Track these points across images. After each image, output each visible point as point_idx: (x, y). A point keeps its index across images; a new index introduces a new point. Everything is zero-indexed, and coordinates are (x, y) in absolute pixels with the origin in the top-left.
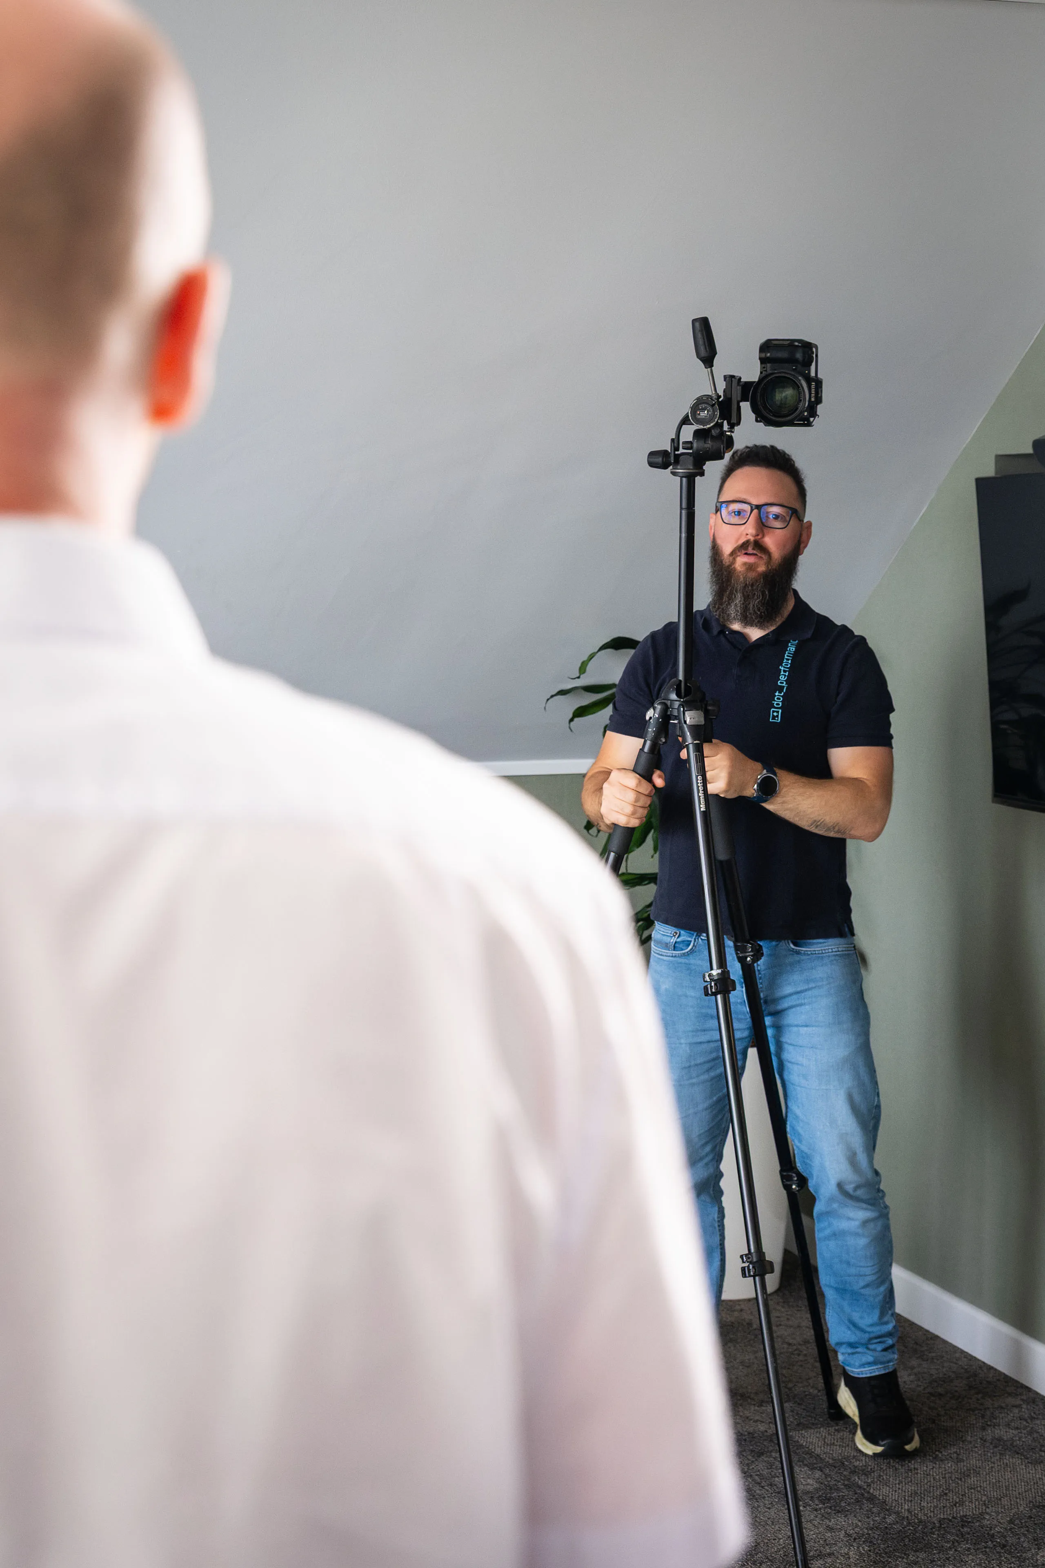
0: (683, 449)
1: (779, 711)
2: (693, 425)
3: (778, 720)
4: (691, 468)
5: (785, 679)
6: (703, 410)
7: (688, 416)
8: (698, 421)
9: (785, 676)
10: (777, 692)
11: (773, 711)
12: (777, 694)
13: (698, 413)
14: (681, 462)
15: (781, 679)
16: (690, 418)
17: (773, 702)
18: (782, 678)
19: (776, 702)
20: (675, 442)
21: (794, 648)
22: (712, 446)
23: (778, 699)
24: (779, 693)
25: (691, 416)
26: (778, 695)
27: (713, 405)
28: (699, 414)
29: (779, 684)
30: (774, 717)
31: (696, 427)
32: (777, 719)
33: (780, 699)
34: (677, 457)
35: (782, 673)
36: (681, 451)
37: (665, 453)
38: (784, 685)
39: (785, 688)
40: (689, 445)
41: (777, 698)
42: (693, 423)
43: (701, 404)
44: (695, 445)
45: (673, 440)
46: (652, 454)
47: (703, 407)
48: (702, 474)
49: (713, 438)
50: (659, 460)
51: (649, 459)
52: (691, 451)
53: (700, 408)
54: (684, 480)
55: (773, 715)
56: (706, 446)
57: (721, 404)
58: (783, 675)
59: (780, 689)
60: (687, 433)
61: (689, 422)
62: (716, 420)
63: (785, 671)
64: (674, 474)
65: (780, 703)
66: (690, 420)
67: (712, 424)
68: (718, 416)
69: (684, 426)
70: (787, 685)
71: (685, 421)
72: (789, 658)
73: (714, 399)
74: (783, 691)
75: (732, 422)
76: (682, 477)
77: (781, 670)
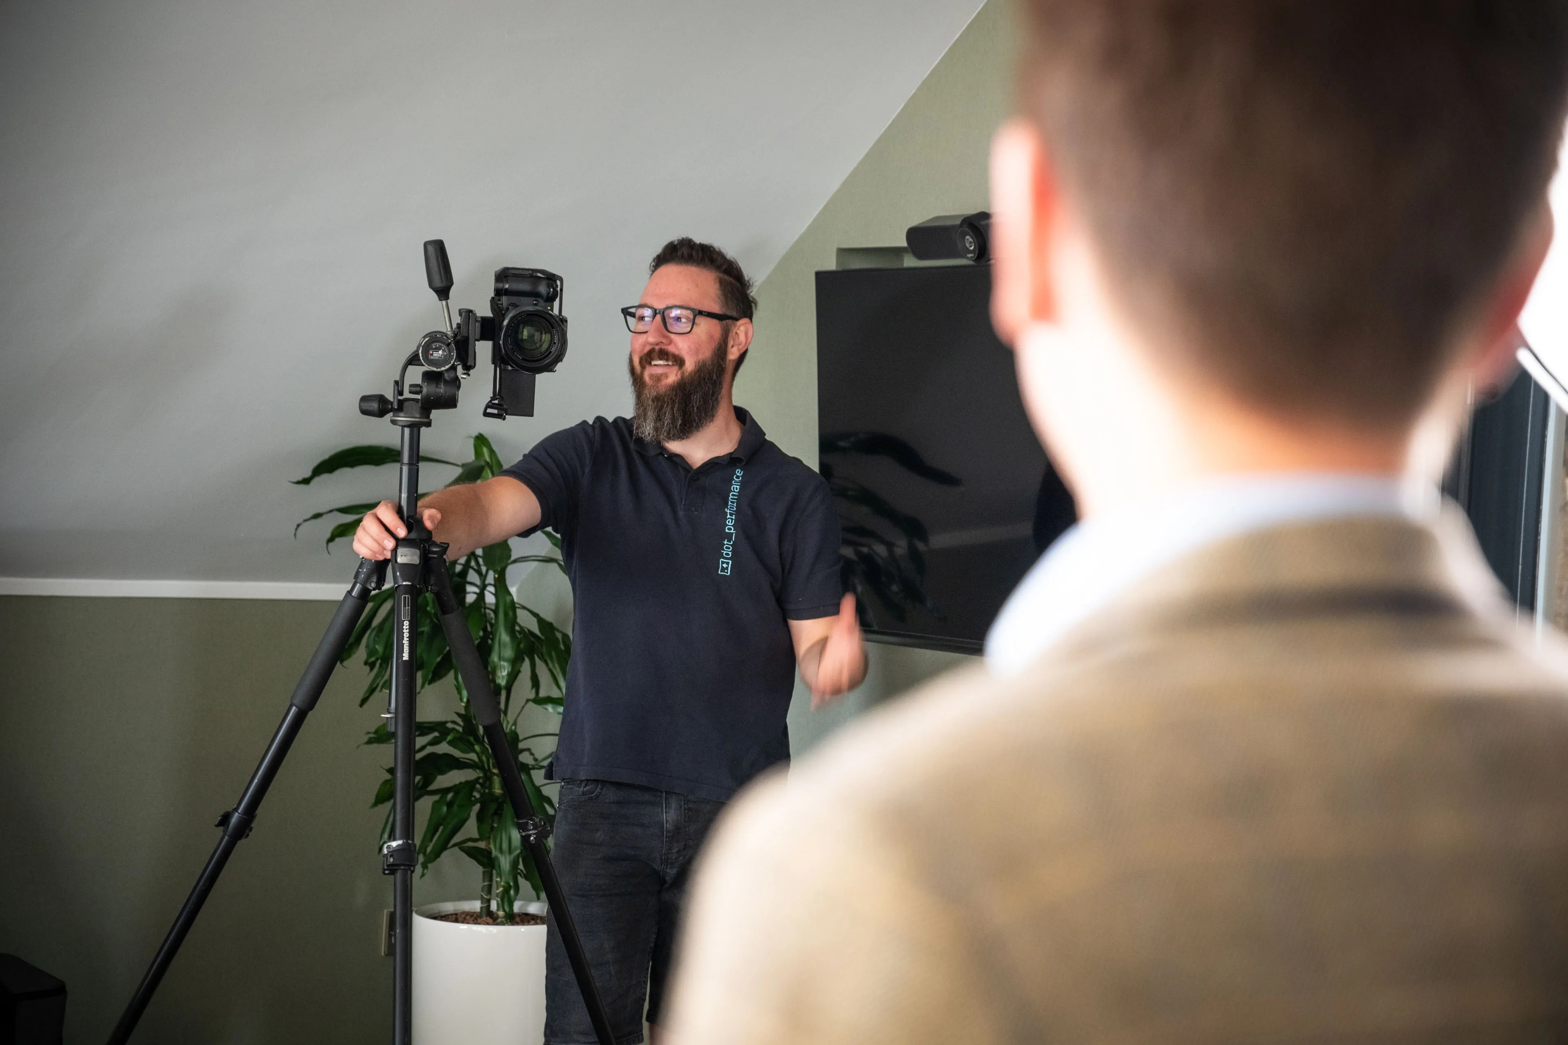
0: (410, 392)
1: (729, 563)
2: (424, 366)
3: (727, 573)
4: (418, 416)
5: (733, 523)
6: (437, 349)
7: (418, 355)
8: (431, 362)
9: (732, 519)
10: (726, 540)
11: (723, 563)
12: (726, 542)
13: (431, 352)
14: (404, 409)
15: (728, 523)
16: (421, 358)
17: (722, 551)
18: (730, 523)
19: (725, 552)
20: (398, 385)
21: (738, 487)
22: (446, 392)
23: (727, 550)
24: (727, 541)
25: (422, 356)
26: (727, 544)
27: (448, 345)
28: (432, 354)
29: (727, 531)
30: (723, 569)
31: (427, 368)
32: (726, 571)
33: (729, 548)
34: (401, 403)
35: (729, 516)
36: (407, 395)
37: (381, 399)
38: (732, 531)
39: (734, 534)
40: (418, 389)
41: (726, 548)
42: (424, 364)
43: (433, 342)
44: (425, 390)
45: (396, 382)
46: (364, 399)
47: (437, 346)
48: (428, 424)
49: (446, 382)
50: (374, 406)
51: (362, 404)
52: (419, 397)
53: (434, 347)
54: (407, 431)
55: (722, 566)
56: (438, 390)
57: (457, 343)
58: (729, 518)
59: (729, 537)
60: (415, 375)
61: (416, 362)
62: (452, 362)
63: (731, 514)
64: (394, 422)
65: (730, 553)
66: (420, 360)
67: (447, 367)
68: (454, 358)
69: (409, 366)
70: (735, 532)
71: (413, 360)
72: (734, 501)
73: (450, 337)
74: (732, 540)
75: (468, 365)
76: (403, 427)
77: (727, 512)
